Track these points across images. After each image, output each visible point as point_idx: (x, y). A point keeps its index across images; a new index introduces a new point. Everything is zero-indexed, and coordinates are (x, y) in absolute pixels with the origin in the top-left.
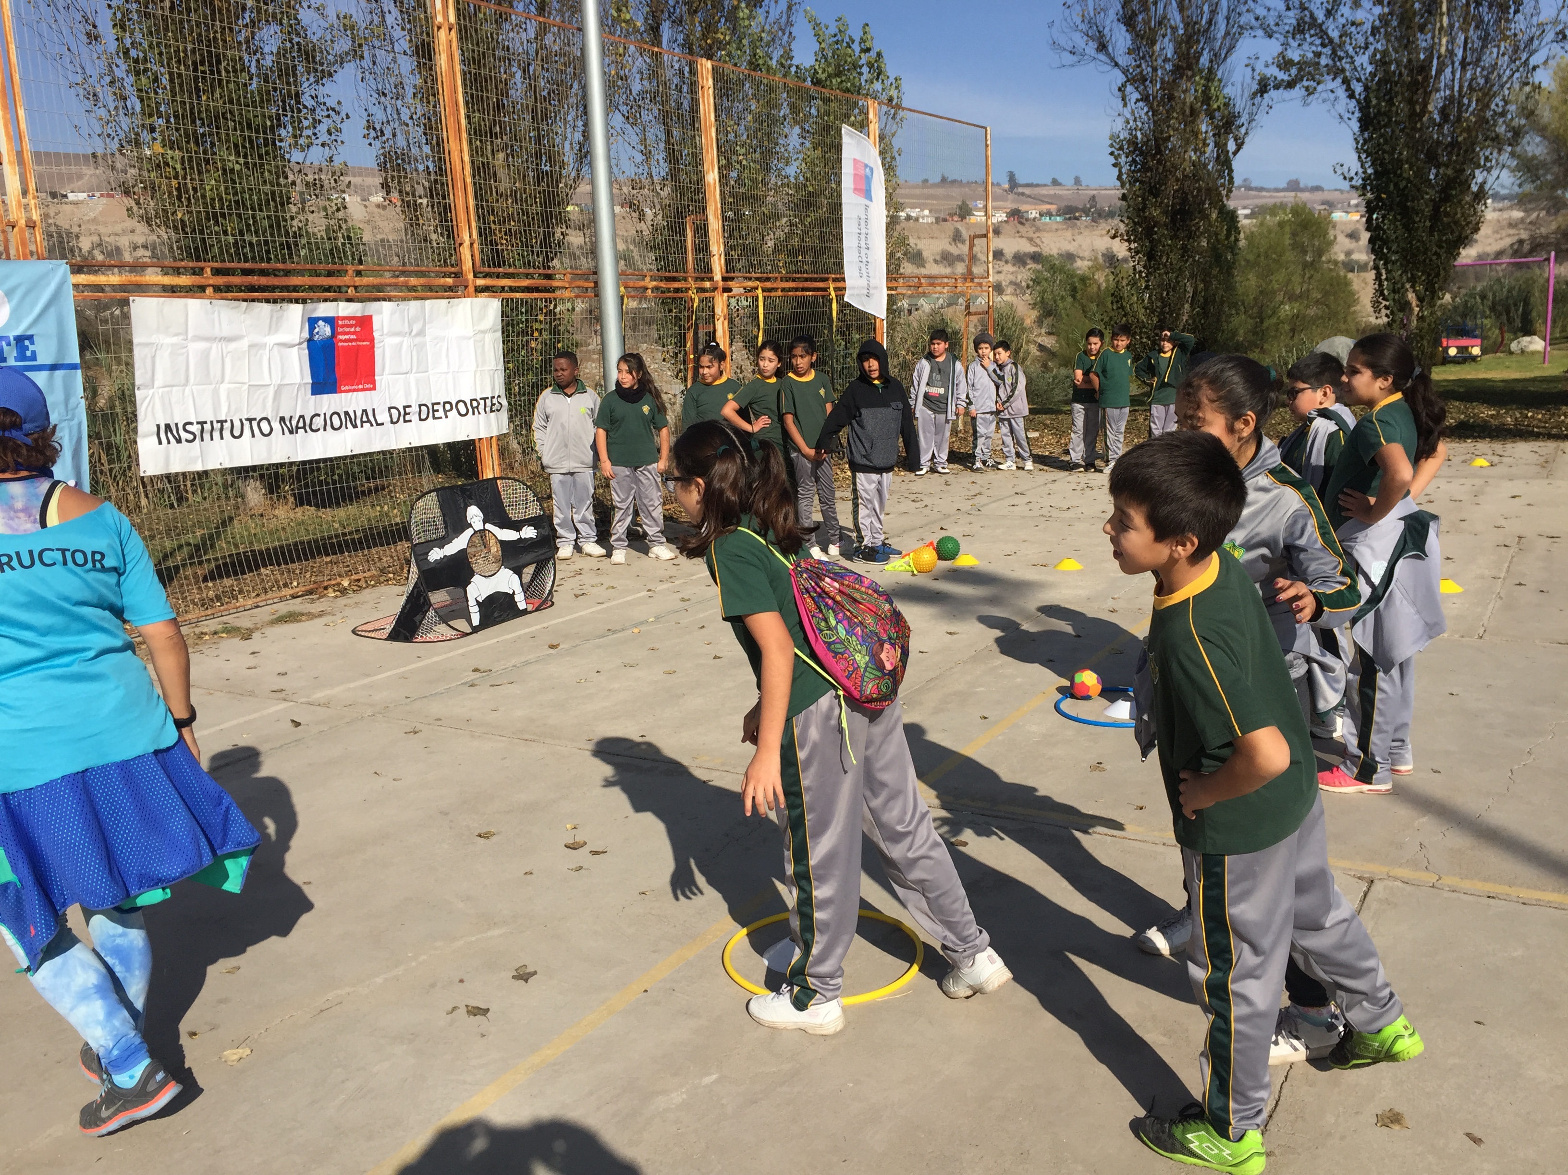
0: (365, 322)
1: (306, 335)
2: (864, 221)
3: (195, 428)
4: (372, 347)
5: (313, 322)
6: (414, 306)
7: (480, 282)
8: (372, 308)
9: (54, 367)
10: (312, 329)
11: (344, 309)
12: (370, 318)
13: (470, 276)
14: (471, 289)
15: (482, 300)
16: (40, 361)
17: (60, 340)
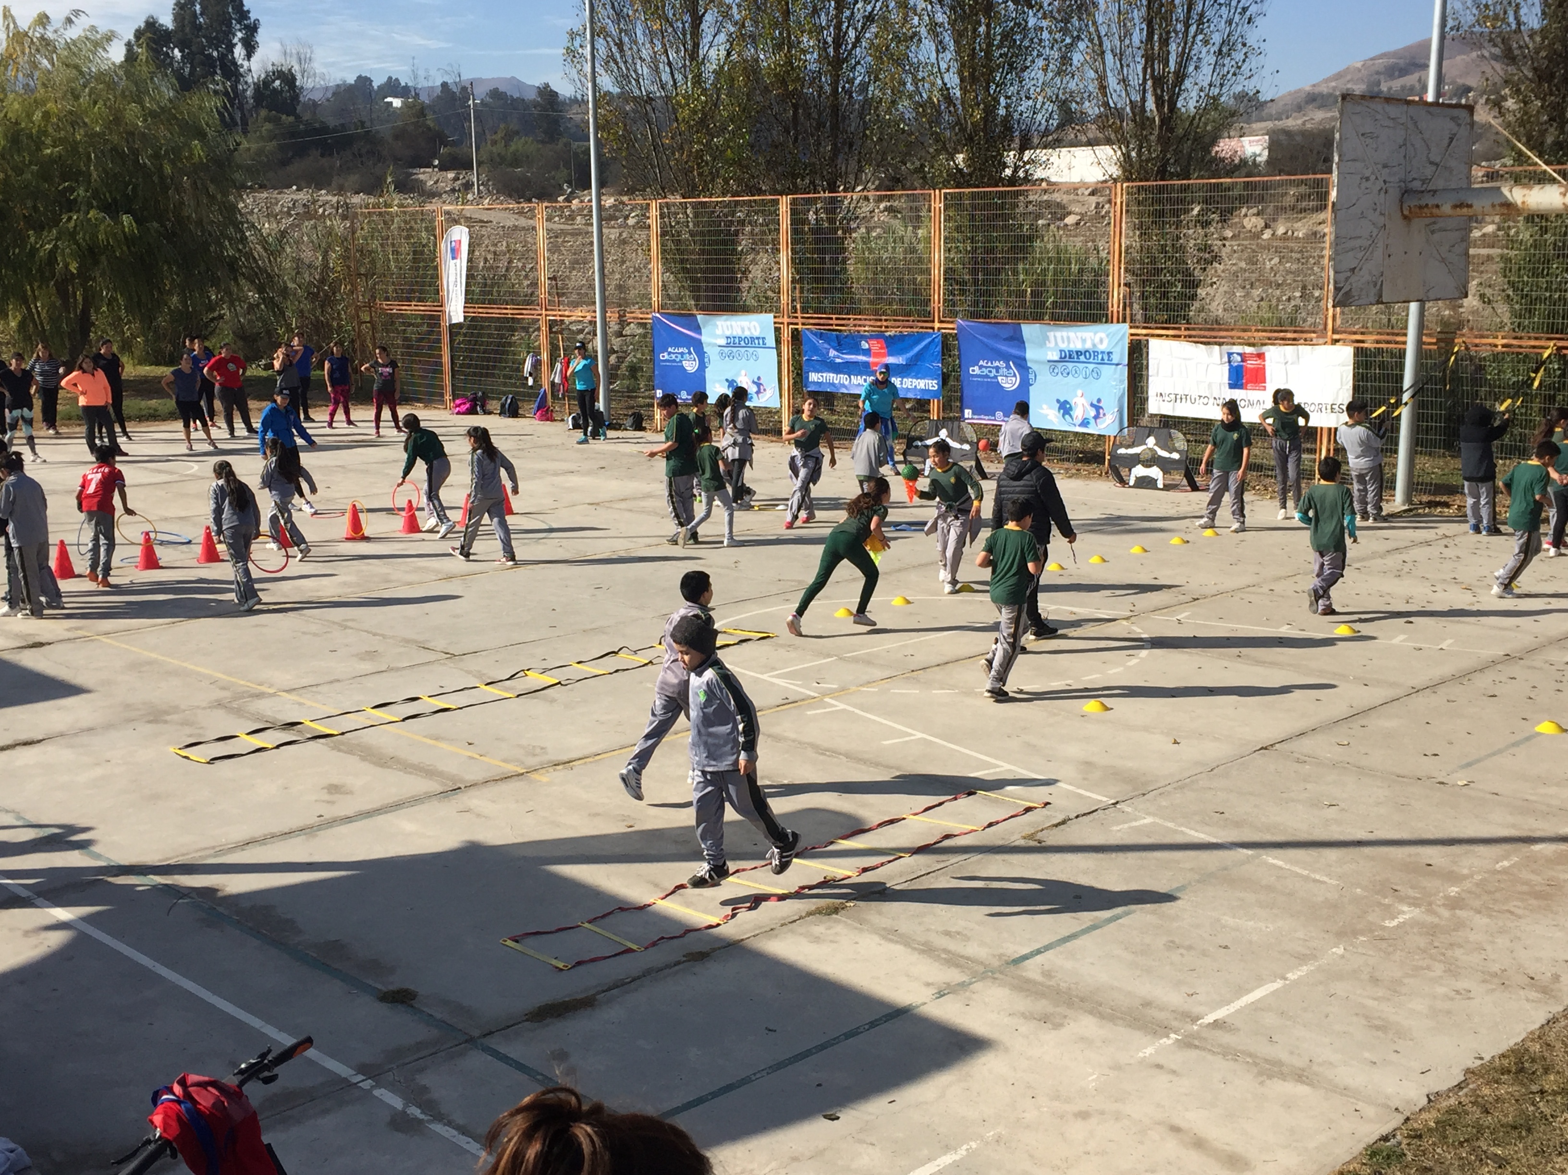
0: (1261, 356)
1: (1226, 359)
3: (1173, 397)
4: (1263, 369)
5: (1230, 355)
6: (1289, 349)
7: (1336, 337)
8: (1264, 349)
9: (1117, 365)
10: (1229, 358)
11: (1248, 350)
12: (1263, 354)
13: (1330, 333)
14: (1329, 341)
15: (1338, 347)
16: (1114, 361)
17: (1121, 354)
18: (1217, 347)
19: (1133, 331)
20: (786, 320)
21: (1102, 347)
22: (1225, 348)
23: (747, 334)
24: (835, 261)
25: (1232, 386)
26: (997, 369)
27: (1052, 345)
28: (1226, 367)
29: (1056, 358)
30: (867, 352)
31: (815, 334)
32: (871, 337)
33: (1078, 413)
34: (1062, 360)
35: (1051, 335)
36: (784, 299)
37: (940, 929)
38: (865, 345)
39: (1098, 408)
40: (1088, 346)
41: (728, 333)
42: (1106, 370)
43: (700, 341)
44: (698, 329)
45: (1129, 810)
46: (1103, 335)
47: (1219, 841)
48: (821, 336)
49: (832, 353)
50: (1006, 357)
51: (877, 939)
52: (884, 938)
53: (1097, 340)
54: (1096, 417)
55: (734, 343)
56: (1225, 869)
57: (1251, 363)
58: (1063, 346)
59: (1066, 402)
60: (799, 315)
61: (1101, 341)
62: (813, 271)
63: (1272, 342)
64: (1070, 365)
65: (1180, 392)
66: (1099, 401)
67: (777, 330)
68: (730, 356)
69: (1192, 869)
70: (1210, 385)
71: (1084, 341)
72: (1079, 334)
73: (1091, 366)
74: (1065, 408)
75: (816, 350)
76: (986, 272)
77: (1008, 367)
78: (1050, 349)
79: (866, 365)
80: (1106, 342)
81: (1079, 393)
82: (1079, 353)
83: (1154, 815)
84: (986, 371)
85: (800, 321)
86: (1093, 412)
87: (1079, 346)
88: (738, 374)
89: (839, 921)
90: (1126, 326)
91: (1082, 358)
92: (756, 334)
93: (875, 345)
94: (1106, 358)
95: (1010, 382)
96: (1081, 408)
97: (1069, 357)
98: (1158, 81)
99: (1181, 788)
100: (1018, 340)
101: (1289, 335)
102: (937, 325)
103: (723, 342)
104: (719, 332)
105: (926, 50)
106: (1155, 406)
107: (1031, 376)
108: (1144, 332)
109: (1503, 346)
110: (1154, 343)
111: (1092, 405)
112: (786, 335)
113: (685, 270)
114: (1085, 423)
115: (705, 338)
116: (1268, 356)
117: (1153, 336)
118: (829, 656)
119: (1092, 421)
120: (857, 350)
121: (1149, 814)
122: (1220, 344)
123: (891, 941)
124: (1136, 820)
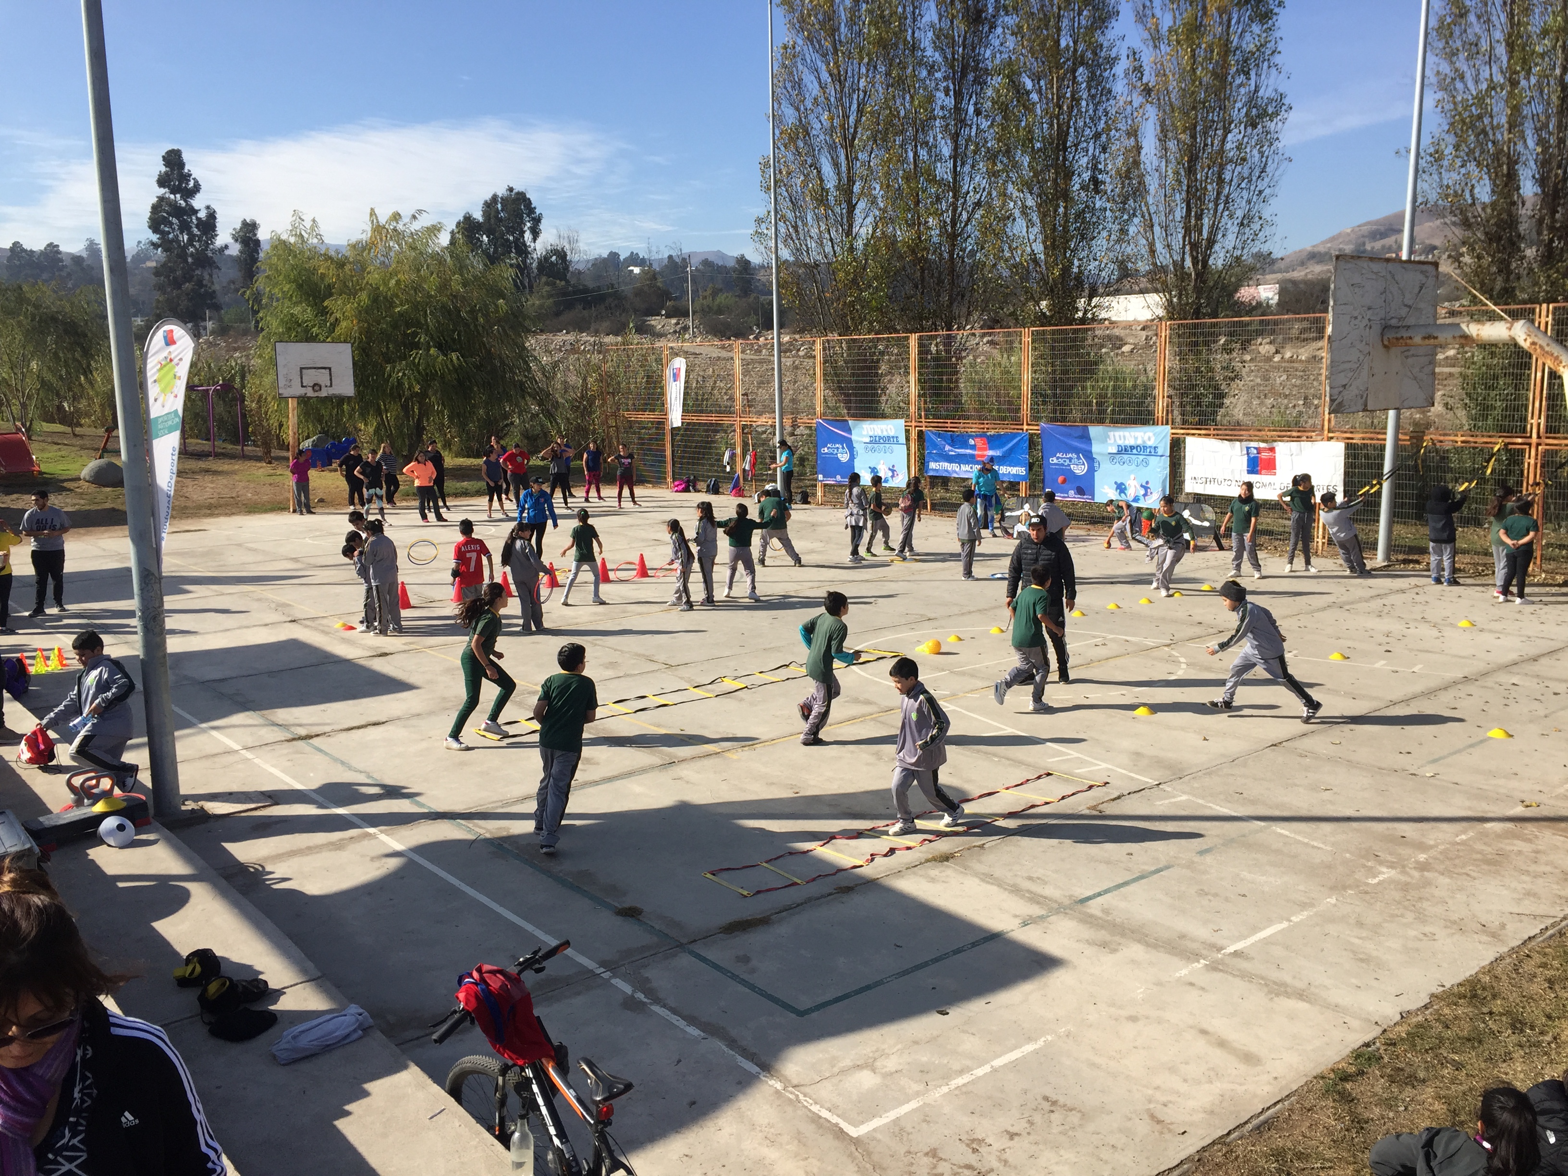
0: (1272, 450)
1: (1245, 452)
3: (1204, 480)
4: (1274, 459)
5: (1248, 448)
6: (1294, 445)
7: (1331, 435)
8: (1275, 444)
9: (1162, 456)
10: (1248, 451)
11: (1262, 445)
12: (1274, 448)
13: (1326, 432)
14: (1326, 438)
15: (1332, 443)
17: (1165, 448)
18: (1238, 443)
19: (1174, 431)
20: (914, 424)
21: (1150, 443)
22: (1245, 444)
23: (885, 434)
24: (950, 381)
25: (1249, 472)
26: (1070, 459)
27: (1112, 441)
28: (1246, 457)
29: (1115, 451)
30: (973, 447)
31: (935, 434)
32: (977, 436)
33: (1131, 493)
34: (1119, 452)
35: (1111, 434)
36: (913, 409)
37: (1026, 875)
38: (972, 442)
39: (1146, 488)
40: (1139, 442)
41: (871, 434)
42: (1153, 460)
43: (850, 440)
44: (849, 431)
45: (1169, 789)
46: (1151, 434)
47: (1239, 815)
48: (939, 436)
49: (947, 448)
50: (1077, 451)
51: (977, 881)
52: (983, 880)
53: (1146, 438)
54: (1145, 495)
55: (876, 441)
56: (1244, 836)
57: (1265, 455)
58: (1120, 442)
59: (1122, 484)
60: (923, 420)
61: (1149, 439)
62: (935, 388)
63: (1281, 438)
64: (1125, 457)
65: (1210, 476)
66: (1147, 483)
67: (907, 431)
68: (873, 450)
69: (1218, 836)
70: (1233, 471)
71: (1136, 438)
72: (1133, 434)
73: (1141, 457)
74: (1121, 488)
75: (935, 446)
76: (1063, 388)
77: (1079, 458)
78: (1111, 445)
79: (973, 456)
80: (1153, 439)
81: (1132, 477)
82: (1132, 448)
83: (1189, 794)
84: (1062, 461)
85: (924, 424)
86: (1142, 492)
87: (1131, 442)
88: (878, 463)
89: (947, 867)
90: (1169, 427)
91: (1135, 451)
92: (892, 434)
93: (979, 442)
94: (1153, 451)
95: (1080, 469)
96: (1133, 488)
97: (1124, 450)
98: (1194, 246)
99: (1210, 774)
100: (1086, 438)
101: (1295, 434)
102: (1025, 427)
103: (868, 440)
104: (865, 433)
105: (1019, 227)
106: (1190, 487)
107: (1096, 465)
108: (1182, 431)
109: (1462, 442)
110: (1189, 440)
111: (1142, 486)
112: (914, 435)
113: (841, 388)
114: (1136, 500)
115: (854, 437)
116: (1277, 449)
117: (1188, 434)
118: (943, 670)
119: (1142, 498)
120: (965, 445)
121: (1184, 793)
122: (1241, 441)
123: (988, 883)
124: (1174, 797)
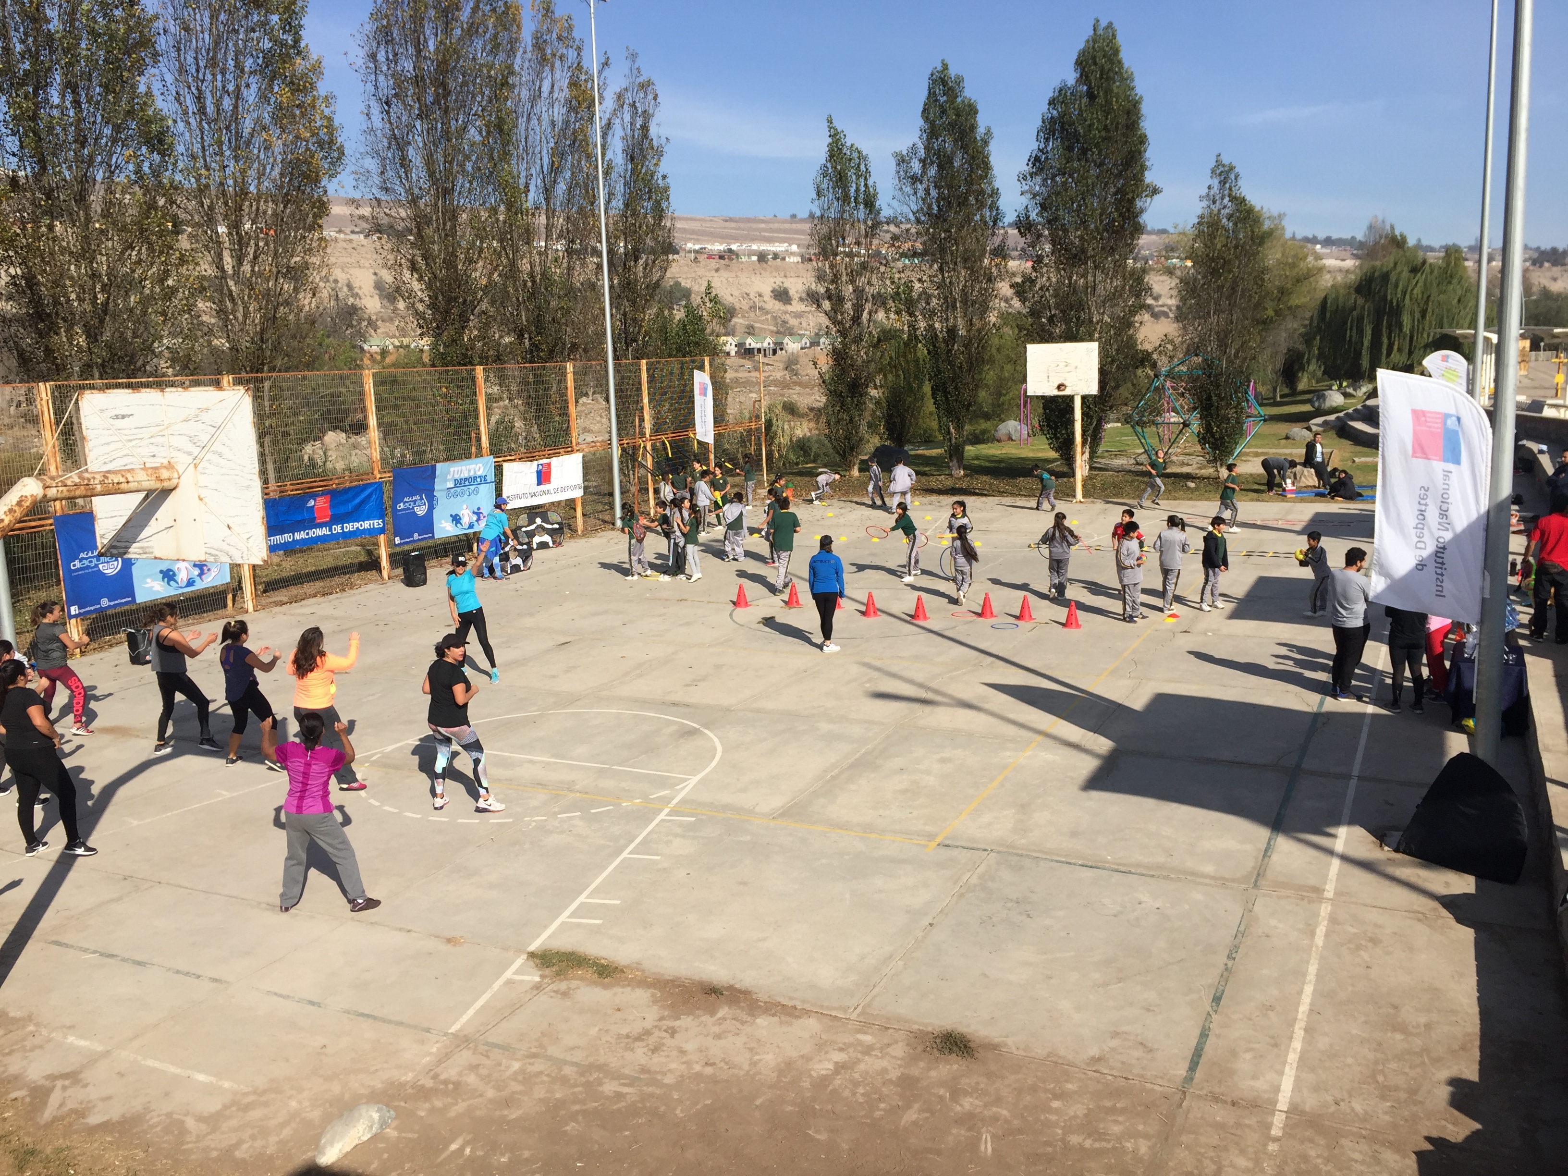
0: (549, 464)
1: (537, 469)
2: (703, 406)
4: (551, 471)
6: (561, 458)
7: (577, 449)
8: (551, 460)
9: (489, 483)
10: (538, 467)
13: (574, 447)
14: (575, 451)
15: (577, 454)
17: (491, 475)
19: (495, 460)
21: (479, 473)
25: (539, 483)
26: (415, 502)
29: (451, 485)
33: (465, 521)
34: (455, 487)
35: (451, 471)
40: (472, 474)
42: (483, 489)
46: (479, 466)
50: (422, 492)
53: (476, 469)
54: (480, 520)
57: (545, 469)
58: (456, 477)
59: (458, 515)
61: (479, 469)
64: (459, 489)
65: (518, 493)
66: (478, 509)
70: (528, 486)
73: (472, 487)
74: (456, 519)
77: (422, 499)
78: (449, 480)
80: (482, 469)
81: (466, 507)
82: (465, 480)
84: (408, 505)
86: (477, 517)
87: (466, 475)
90: (492, 457)
91: (466, 483)
93: (321, 501)
94: (483, 480)
95: (422, 510)
96: (467, 517)
97: (460, 483)
102: (377, 476)
107: (435, 503)
108: (498, 460)
110: (505, 466)
111: (474, 513)
114: (473, 525)
116: (551, 464)
117: (504, 461)
122: (534, 461)
